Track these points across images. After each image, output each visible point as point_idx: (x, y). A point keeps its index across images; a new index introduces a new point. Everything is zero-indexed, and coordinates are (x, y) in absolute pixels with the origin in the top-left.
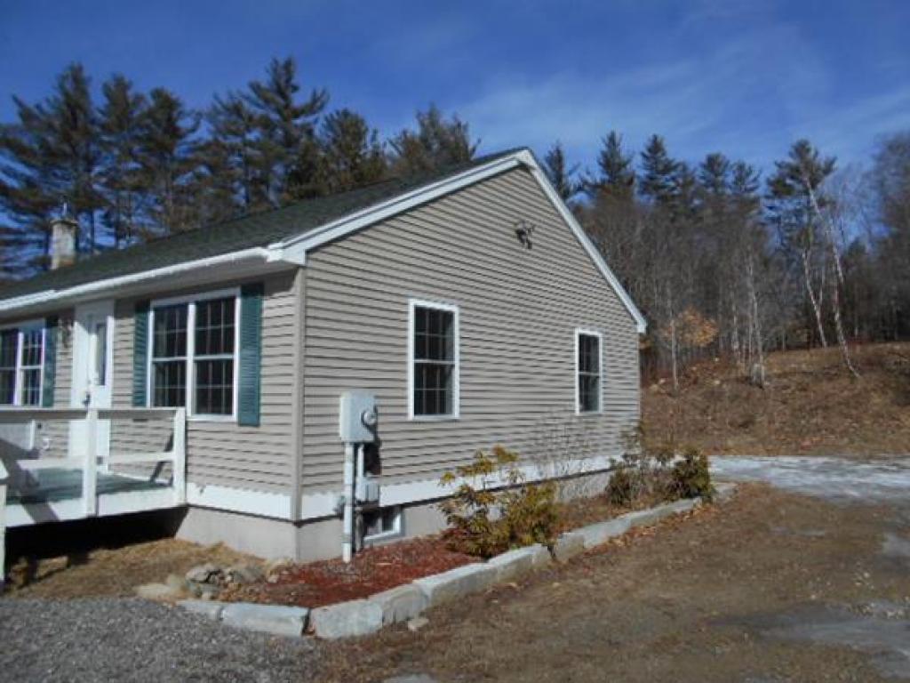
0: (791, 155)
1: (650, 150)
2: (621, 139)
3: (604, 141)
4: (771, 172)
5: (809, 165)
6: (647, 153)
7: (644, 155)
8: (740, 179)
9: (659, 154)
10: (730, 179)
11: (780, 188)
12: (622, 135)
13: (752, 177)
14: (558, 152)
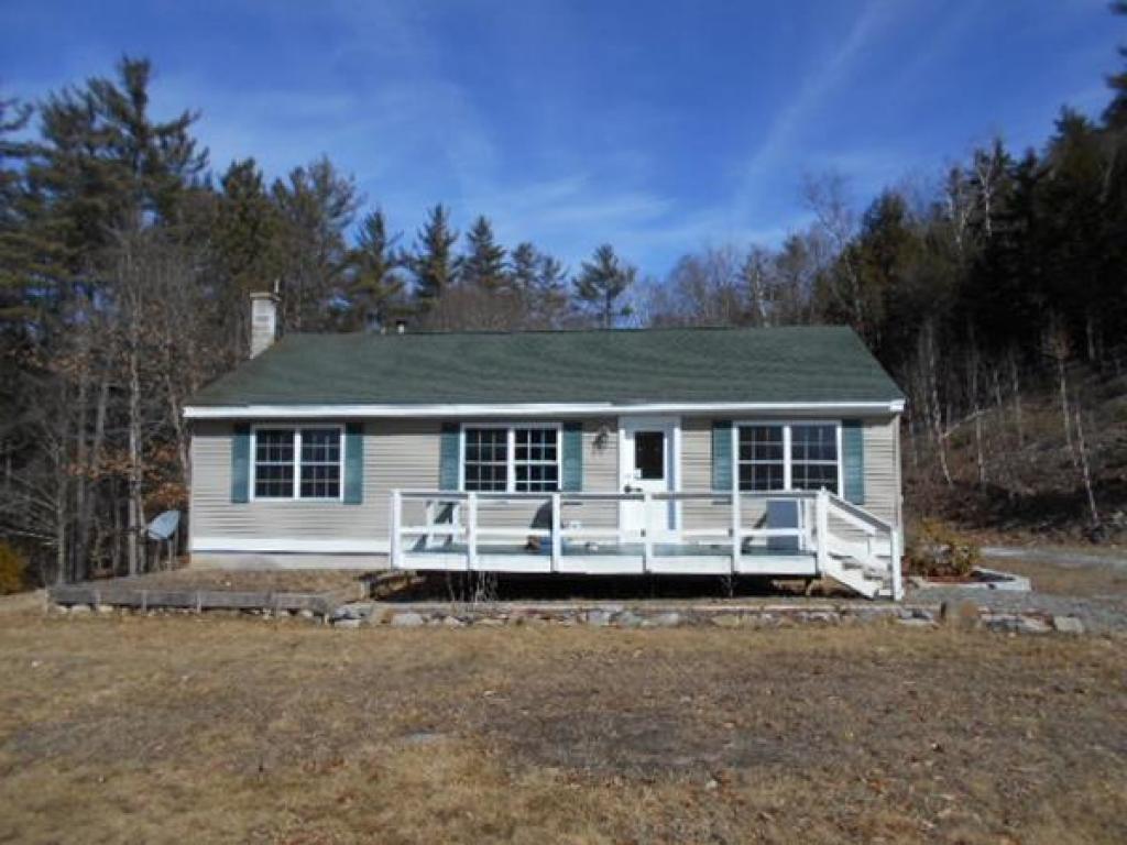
0: (595, 257)
1: (477, 232)
2: (448, 214)
3: (429, 212)
4: (577, 271)
5: (612, 273)
6: (474, 235)
7: (470, 236)
8: (548, 274)
9: (485, 237)
10: (538, 273)
11: (586, 291)
12: (449, 209)
13: (559, 274)
14: (378, 215)
